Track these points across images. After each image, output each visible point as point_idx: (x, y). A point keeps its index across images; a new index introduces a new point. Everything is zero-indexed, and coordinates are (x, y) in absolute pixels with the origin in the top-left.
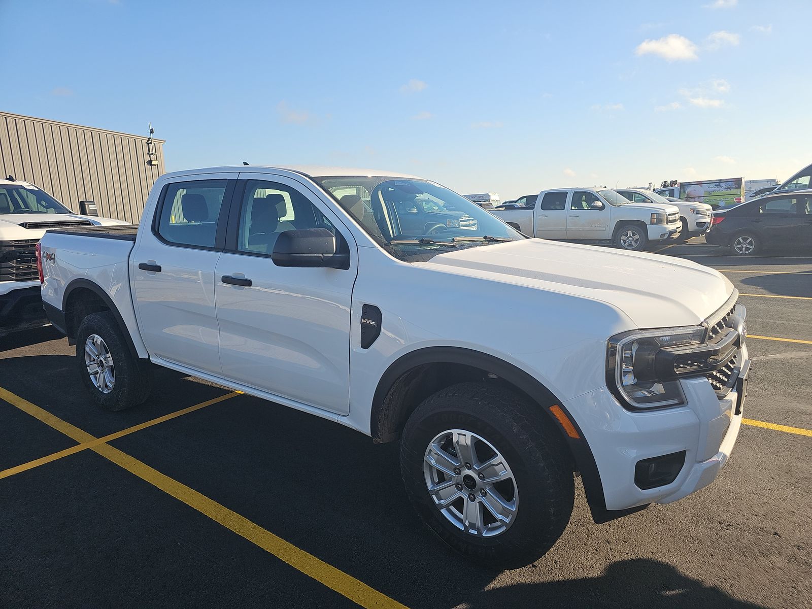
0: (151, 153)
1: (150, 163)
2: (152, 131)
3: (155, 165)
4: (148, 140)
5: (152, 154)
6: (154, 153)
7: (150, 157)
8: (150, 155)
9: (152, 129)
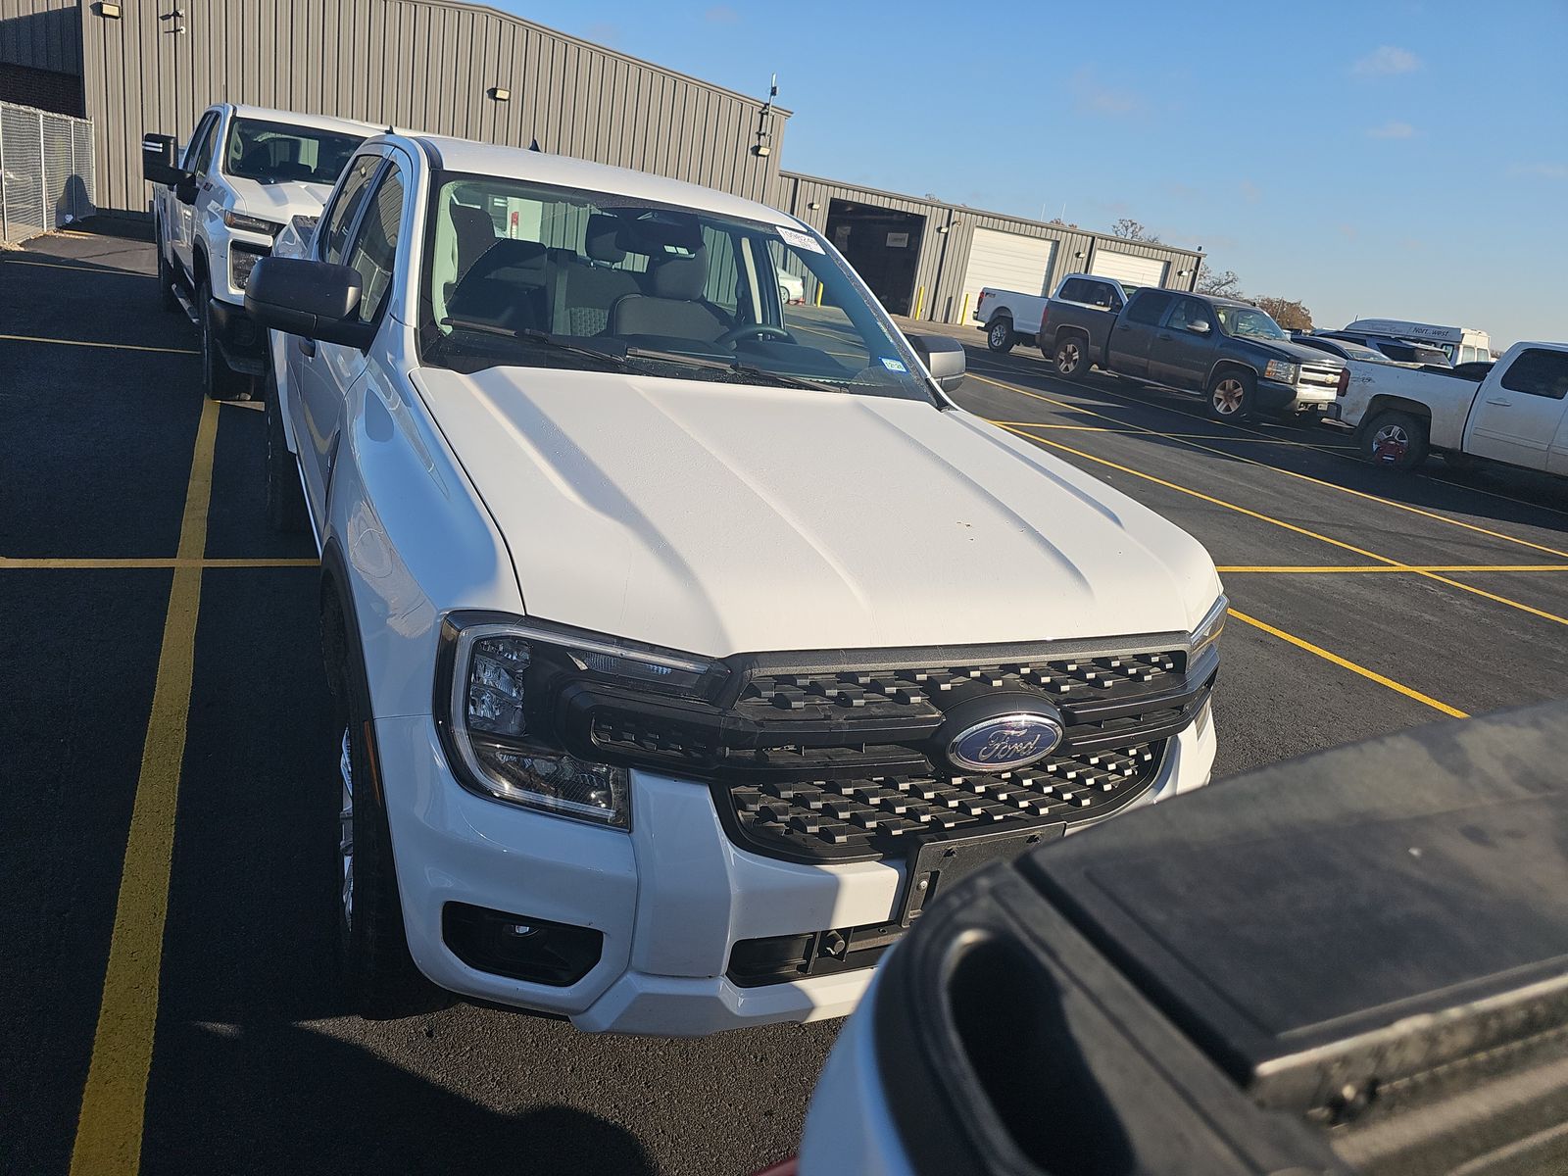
0: (763, 131)
1: (756, 150)
2: (774, 92)
3: (764, 156)
4: (765, 108)
5: (764, 134)
6: (768, 132)
7: (759, 139)
8: (760, 135)
9: (775, 88)
